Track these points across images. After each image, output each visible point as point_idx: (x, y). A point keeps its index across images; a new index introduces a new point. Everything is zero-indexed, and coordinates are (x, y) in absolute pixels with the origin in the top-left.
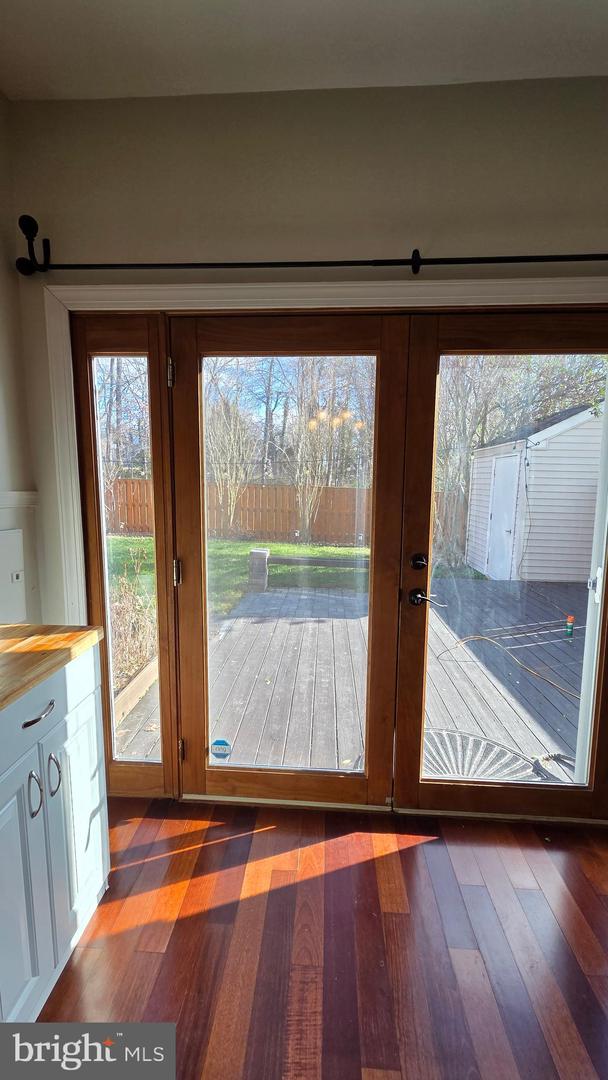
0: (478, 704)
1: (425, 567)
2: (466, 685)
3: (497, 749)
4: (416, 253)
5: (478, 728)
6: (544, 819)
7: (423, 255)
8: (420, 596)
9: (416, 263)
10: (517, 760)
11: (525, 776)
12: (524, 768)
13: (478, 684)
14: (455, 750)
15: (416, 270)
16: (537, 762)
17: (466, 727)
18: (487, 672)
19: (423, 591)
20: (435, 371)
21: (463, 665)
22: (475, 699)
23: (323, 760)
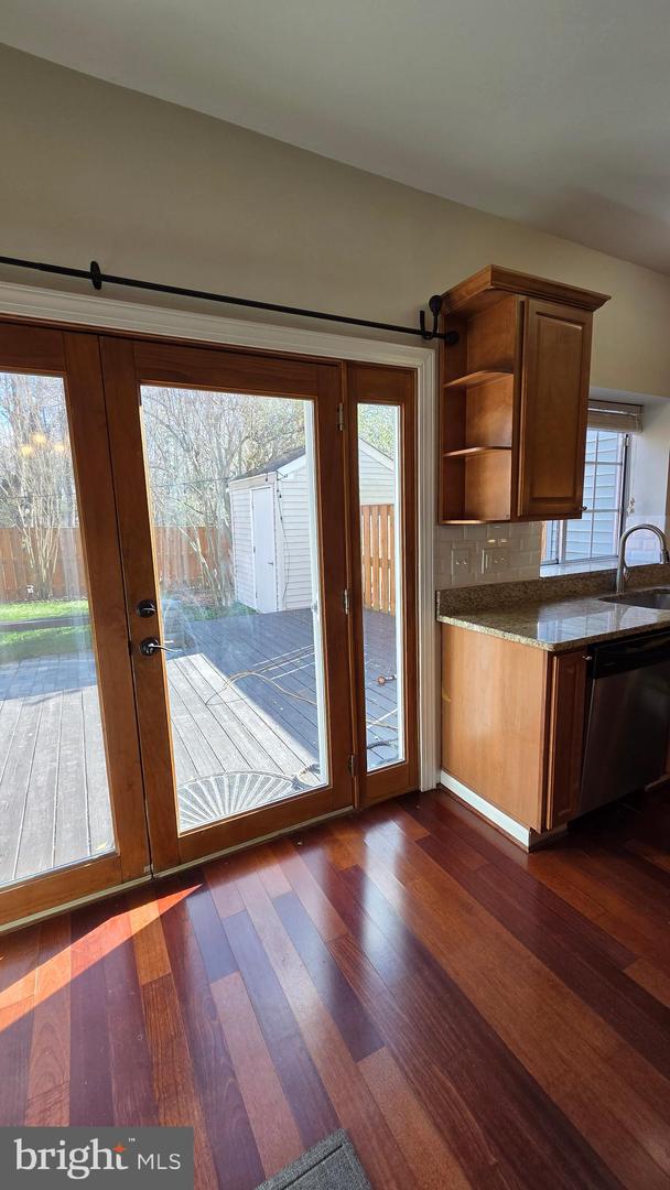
0: (245, 740)
1: (154, 614)
2: (234, 724)
3: (261, 778)
4: (94, 265)
5: (245, 765)
6: (297, 827)
7: (104, 270)
8: (152, 645)
9: (96, 278)
10: (279, 781)
11: (285, 792)
12: (284, 788)
13: (246, 721)
14: (221, 791)
15: (98, 286)
16: (296, 779)
17: (234, 764)
18: (254, 707)
19: (156, 638)
20: (136, 402)
21: (231, 705)
22: (242, 736)
23: (70, 855)
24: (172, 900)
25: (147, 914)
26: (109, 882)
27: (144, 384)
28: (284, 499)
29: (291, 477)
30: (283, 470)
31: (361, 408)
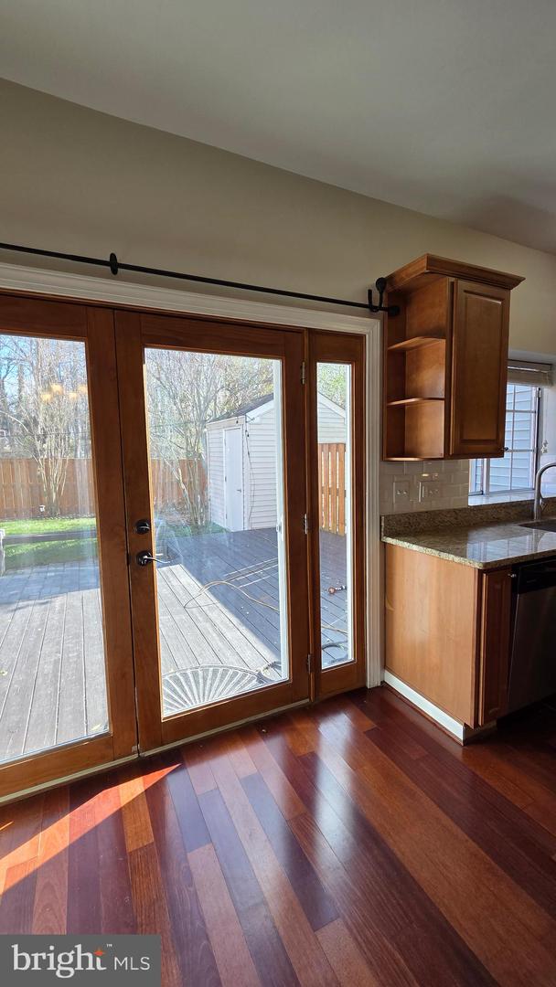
0: (217, 638)
1: (149, 531)
2: (208, 625)
3: (231, 672)
4: (113, 256)
5: (216, 659)
6: (261, 716)
7: (120, 260)
8: (146, 557)
9: (114, 266)
10: (246, 675)
11: (252, 686)
12: (250, 681)
13: (218, 622)
14: (197, 683)
15: (115, 272)
16: (260, 674)
17: (208, 660)
18: (224, 610)
19: (149, 551)
20: (141, 361)
21: (205, 608)
22: (214, 635)
23: (70, 734)
24: (154, 777)
25: (132, 789)
26: (103, 759)
27: (147, 347)
28: (251, 438)
29: (257, 420)
30: (251, 414)
31: (320, 366)
